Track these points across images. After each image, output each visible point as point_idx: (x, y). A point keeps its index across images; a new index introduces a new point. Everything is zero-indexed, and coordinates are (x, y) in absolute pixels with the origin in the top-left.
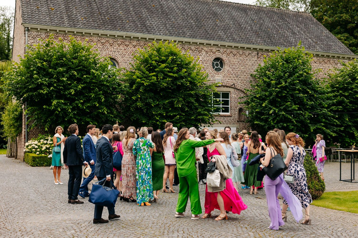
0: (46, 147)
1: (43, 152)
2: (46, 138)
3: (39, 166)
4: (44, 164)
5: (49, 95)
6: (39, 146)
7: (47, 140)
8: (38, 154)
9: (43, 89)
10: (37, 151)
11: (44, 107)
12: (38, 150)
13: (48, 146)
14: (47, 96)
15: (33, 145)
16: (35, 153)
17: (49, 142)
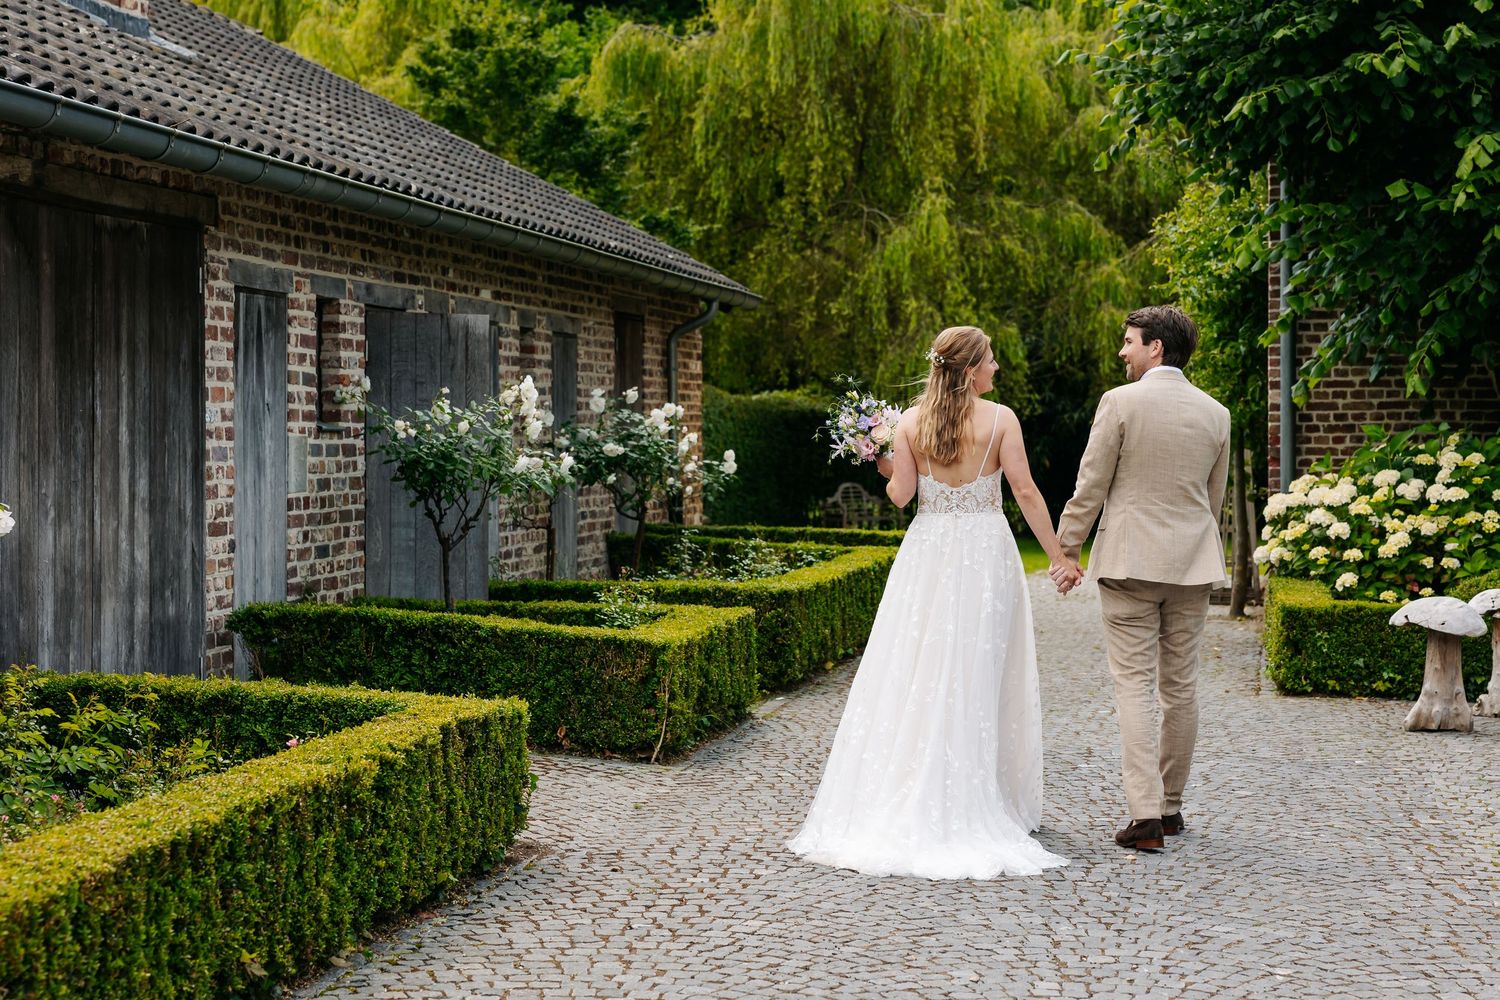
0: (1415, 534)
1: (1389, 576)
2: (1424, 459)
3: (1334, 694)
4: (1373, 674)
5: (1438, 93)
6: (1359, 525)
7: (1429, 474)
8: (1348, 593)
9: (1379, 47)
10: (1345, 565)
11: (1397, 190)
12: (1353, 554)
13: (1428, 526)
14: (1424, 103)
15: (1318, 516)
16: (1328, 578)
17: (1436, 493)
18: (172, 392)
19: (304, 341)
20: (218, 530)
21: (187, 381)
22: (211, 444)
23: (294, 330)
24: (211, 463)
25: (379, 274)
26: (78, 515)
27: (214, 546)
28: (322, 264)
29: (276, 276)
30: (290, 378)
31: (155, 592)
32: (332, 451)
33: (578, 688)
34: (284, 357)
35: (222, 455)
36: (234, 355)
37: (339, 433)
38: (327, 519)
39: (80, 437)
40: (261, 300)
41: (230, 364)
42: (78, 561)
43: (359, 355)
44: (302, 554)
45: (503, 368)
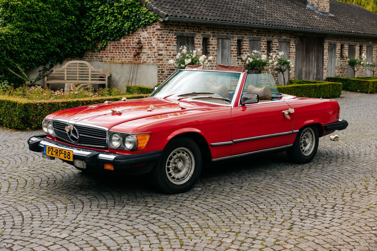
18: (319, 55)
19: (339, 49)
20: (325, 69)
21: (322, 54)
22: (324, 60)
23: (337, 48)
24: (325, 62)
25: (351, 41)
26: (308, 67)
27: (325, 71)
28: (342, 41)
29: (335, 43)
30: (337, 53)
31: (317, 75)
32: (343, 61)
33: (361, 86)
34: (335, 51)
35: (326, 61)
36: (328, 51)
37: (344, 59)
38: (342, 69)
39: (308, 59)
40: (332, 45)
41: (328, 52)
42: (308, 71)
43: (348, 51)
44: (337, 73)
45: (373, 52)
